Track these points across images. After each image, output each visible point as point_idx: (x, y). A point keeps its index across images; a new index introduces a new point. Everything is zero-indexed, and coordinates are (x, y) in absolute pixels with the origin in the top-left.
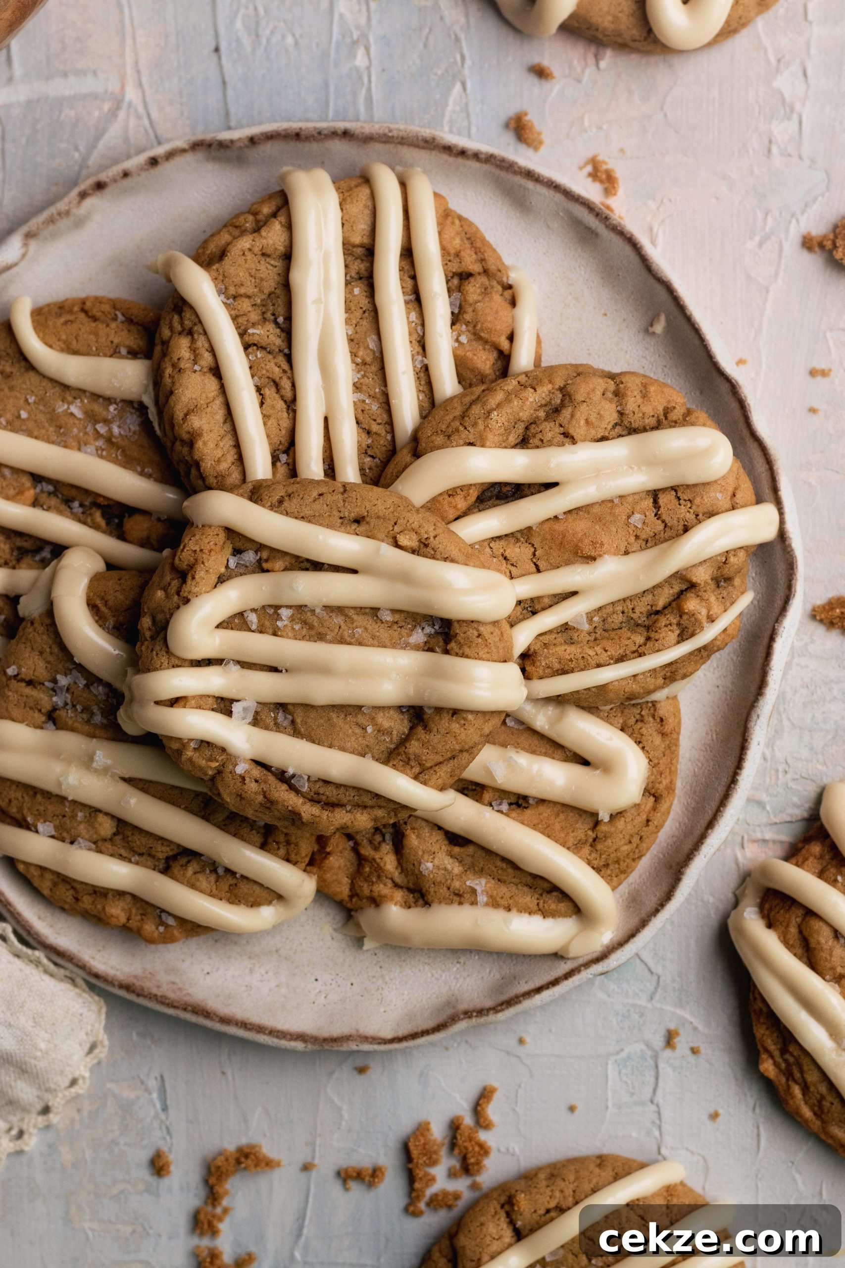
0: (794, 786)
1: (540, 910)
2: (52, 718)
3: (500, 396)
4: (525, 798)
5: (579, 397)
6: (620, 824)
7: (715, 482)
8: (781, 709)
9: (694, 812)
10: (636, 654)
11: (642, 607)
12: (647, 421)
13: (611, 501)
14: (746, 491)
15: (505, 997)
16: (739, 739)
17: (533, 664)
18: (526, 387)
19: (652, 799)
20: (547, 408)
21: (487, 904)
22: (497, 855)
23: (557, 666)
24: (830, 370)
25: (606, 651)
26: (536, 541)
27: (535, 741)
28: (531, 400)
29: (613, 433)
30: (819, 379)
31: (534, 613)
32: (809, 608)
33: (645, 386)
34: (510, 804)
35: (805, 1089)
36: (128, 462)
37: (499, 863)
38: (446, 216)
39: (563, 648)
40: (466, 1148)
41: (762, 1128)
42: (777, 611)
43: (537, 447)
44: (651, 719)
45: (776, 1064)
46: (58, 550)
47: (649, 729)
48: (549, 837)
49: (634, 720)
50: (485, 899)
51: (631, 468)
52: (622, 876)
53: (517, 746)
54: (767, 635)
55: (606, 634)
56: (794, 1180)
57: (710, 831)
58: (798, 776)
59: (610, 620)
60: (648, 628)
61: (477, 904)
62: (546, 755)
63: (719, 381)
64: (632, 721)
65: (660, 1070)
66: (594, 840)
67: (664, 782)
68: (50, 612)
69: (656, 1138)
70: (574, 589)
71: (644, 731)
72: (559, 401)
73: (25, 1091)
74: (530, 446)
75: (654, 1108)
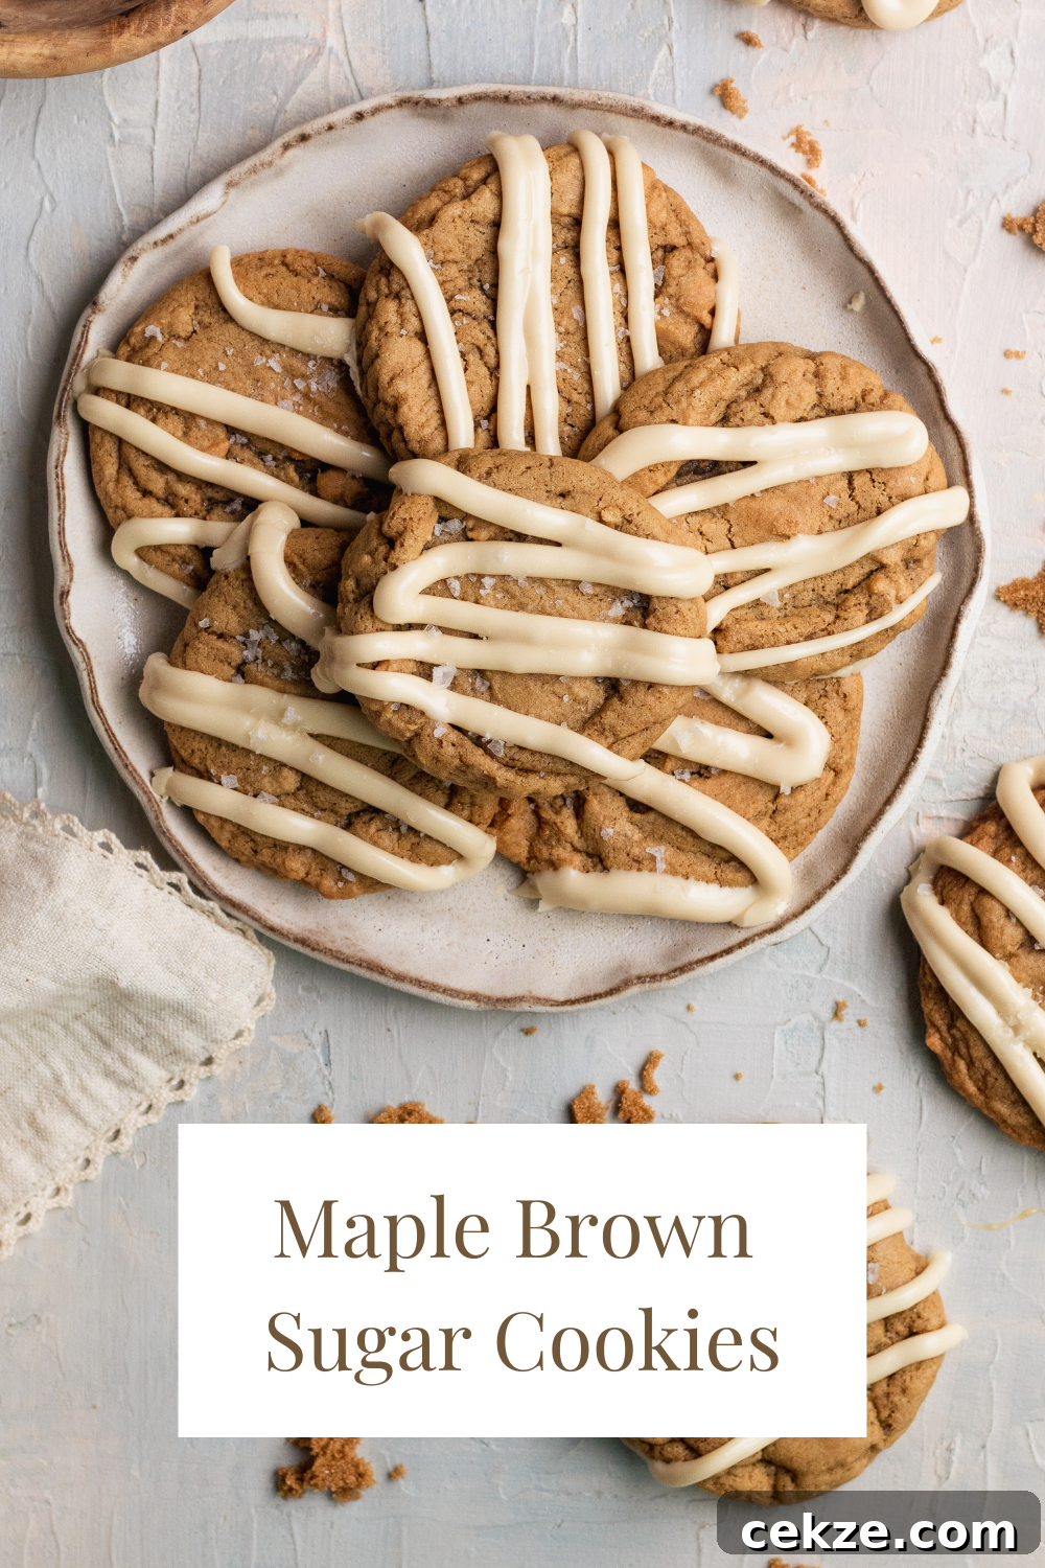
0: (970, 765)
1: (717, 879)
2: (242, 671)
3: (702, 374)
4: (707, 768)
5: (781, 378)
6: (801, 797)
7: (910, 466)
8: (962, 687)
9: (873, 787)
10: (825, 632)
11: (832, 587)
12: (845, 403)
13: (808, 481)
14: (939, 476)
15: (679, 964)
16: (921, 718)
17: (725, 638)
18: (728, 366)
19: (832, 773)
20: (748, 388)
21: (665, 872)
22: (677, 823)
23: (748, 642)
24: (1025, 352)
25: (796, 628)
26: (732, 517)
27: (720, 712)
28: (734, 379)
29: (812, 414)
30: (1013, 360)
31: (727, 588)
32: (994, 588)
33: (844, 368)
34: (692, 773)
35: (971, 1064)
36: (324, 418)
37: (679, 831)
38: (654, 188)
39: (755, 623)
40: (630, 1112)
41: (924, 1102)
42: (963, 592)
43: (738, 426)
44: (835, 695)
45: (942, 1039)
46: (251, 504)
47: (833, 705)
48: (729, 807)
50: (664, 866)
51: (829, 450)
52: (799, 849)
53: (702, 716)
54: (952, 615)
55: (796, 611)
56: (955, 1154)
57: (888, 807)
58: (976, 755)
59: (800, 597)
60: (837, 606)
61: (655, 870)
62: (729, 726)
63: (916, 363)
64: (816, 696)
65: (826, 1041)
66: (774, 812)
67: (845, 758)
68: (246, 567)
69: (819, 1108)
70: (768, 567)
71: (827, 706)
72: (760, 381)
73: (192, 1042)
74: (730, 424)
75: (818, 1078)
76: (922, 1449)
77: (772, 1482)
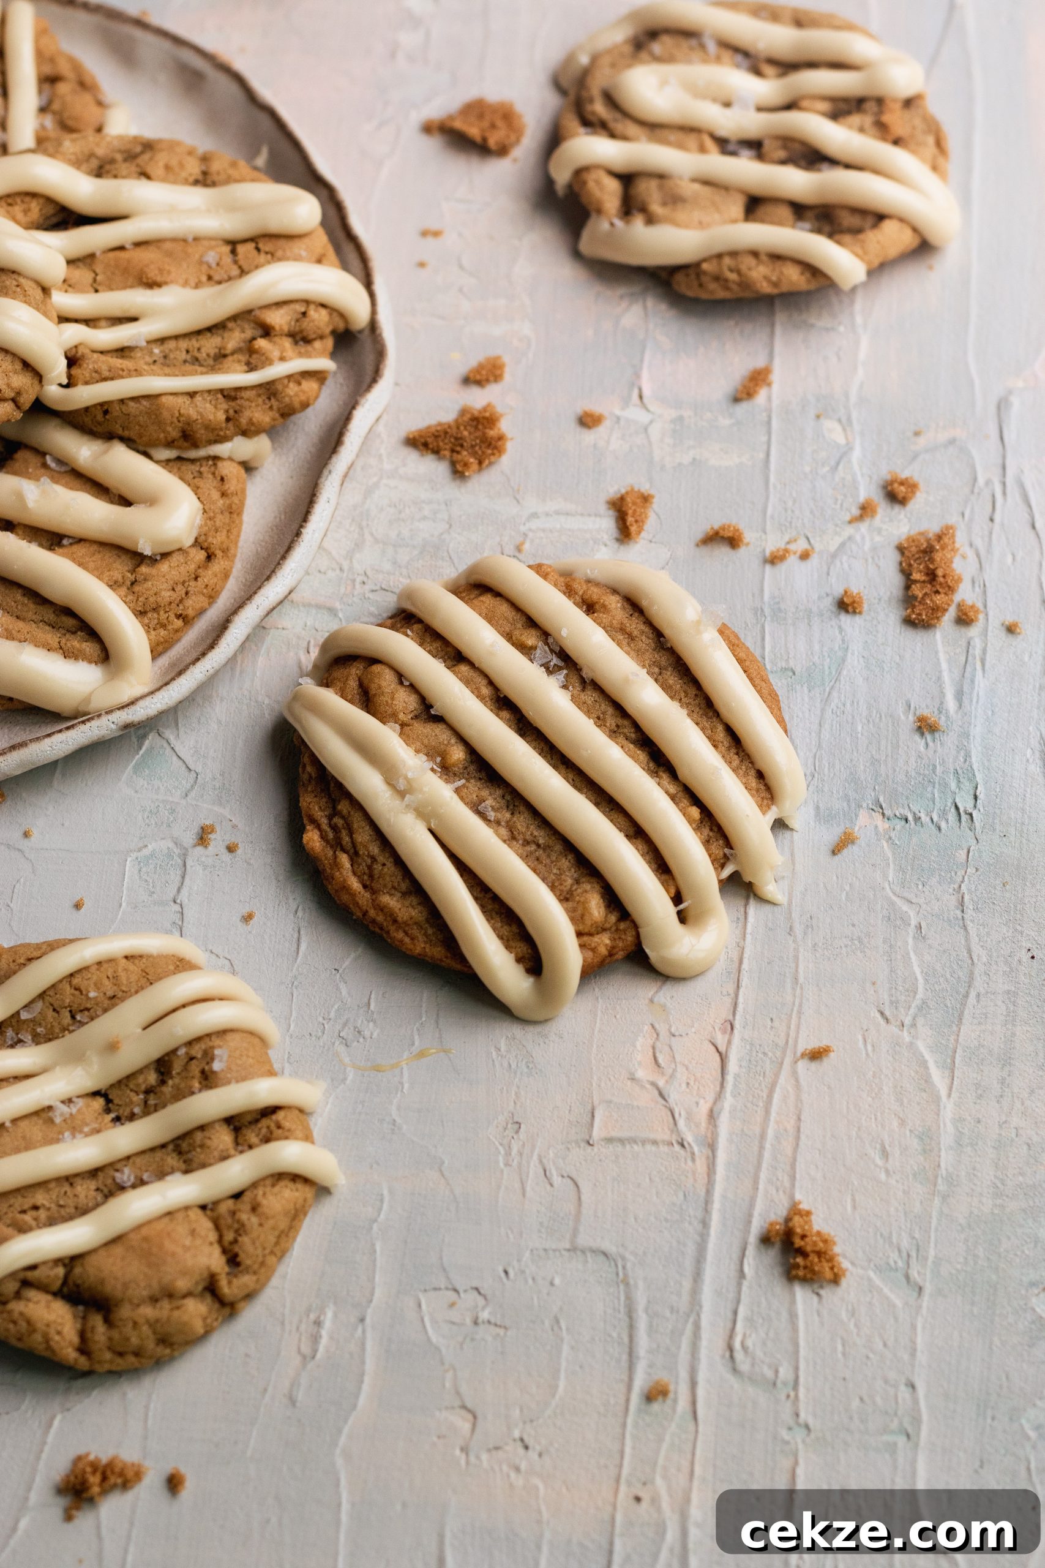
1: (61, 648)
4: (60, 536)
8: (364, 523)
11: (209, 349)
14: (329, 254)
19: (203, 553)
26: (98, 268)
30: (430, 238)
32: (403, 433)
41: (302, 932)
44: (210, 476)
47: (208, 485)
49: (192, 476)
56: (338, 989)
58: (378, 588)
59: (172, 356)
65: (188, 867)
66: (132, 584)
67: (219, 538)
70: (132, 313)
74: (105, 176)
75: (177, 908)
76: (283, 1323)
77: (79, 1326)
